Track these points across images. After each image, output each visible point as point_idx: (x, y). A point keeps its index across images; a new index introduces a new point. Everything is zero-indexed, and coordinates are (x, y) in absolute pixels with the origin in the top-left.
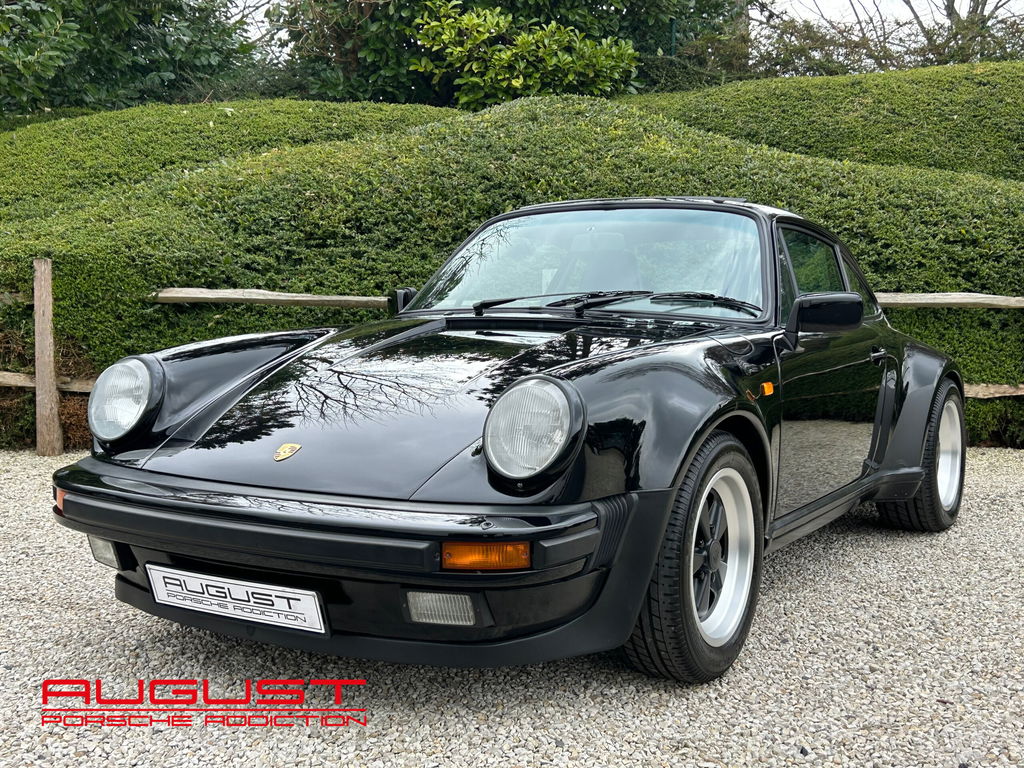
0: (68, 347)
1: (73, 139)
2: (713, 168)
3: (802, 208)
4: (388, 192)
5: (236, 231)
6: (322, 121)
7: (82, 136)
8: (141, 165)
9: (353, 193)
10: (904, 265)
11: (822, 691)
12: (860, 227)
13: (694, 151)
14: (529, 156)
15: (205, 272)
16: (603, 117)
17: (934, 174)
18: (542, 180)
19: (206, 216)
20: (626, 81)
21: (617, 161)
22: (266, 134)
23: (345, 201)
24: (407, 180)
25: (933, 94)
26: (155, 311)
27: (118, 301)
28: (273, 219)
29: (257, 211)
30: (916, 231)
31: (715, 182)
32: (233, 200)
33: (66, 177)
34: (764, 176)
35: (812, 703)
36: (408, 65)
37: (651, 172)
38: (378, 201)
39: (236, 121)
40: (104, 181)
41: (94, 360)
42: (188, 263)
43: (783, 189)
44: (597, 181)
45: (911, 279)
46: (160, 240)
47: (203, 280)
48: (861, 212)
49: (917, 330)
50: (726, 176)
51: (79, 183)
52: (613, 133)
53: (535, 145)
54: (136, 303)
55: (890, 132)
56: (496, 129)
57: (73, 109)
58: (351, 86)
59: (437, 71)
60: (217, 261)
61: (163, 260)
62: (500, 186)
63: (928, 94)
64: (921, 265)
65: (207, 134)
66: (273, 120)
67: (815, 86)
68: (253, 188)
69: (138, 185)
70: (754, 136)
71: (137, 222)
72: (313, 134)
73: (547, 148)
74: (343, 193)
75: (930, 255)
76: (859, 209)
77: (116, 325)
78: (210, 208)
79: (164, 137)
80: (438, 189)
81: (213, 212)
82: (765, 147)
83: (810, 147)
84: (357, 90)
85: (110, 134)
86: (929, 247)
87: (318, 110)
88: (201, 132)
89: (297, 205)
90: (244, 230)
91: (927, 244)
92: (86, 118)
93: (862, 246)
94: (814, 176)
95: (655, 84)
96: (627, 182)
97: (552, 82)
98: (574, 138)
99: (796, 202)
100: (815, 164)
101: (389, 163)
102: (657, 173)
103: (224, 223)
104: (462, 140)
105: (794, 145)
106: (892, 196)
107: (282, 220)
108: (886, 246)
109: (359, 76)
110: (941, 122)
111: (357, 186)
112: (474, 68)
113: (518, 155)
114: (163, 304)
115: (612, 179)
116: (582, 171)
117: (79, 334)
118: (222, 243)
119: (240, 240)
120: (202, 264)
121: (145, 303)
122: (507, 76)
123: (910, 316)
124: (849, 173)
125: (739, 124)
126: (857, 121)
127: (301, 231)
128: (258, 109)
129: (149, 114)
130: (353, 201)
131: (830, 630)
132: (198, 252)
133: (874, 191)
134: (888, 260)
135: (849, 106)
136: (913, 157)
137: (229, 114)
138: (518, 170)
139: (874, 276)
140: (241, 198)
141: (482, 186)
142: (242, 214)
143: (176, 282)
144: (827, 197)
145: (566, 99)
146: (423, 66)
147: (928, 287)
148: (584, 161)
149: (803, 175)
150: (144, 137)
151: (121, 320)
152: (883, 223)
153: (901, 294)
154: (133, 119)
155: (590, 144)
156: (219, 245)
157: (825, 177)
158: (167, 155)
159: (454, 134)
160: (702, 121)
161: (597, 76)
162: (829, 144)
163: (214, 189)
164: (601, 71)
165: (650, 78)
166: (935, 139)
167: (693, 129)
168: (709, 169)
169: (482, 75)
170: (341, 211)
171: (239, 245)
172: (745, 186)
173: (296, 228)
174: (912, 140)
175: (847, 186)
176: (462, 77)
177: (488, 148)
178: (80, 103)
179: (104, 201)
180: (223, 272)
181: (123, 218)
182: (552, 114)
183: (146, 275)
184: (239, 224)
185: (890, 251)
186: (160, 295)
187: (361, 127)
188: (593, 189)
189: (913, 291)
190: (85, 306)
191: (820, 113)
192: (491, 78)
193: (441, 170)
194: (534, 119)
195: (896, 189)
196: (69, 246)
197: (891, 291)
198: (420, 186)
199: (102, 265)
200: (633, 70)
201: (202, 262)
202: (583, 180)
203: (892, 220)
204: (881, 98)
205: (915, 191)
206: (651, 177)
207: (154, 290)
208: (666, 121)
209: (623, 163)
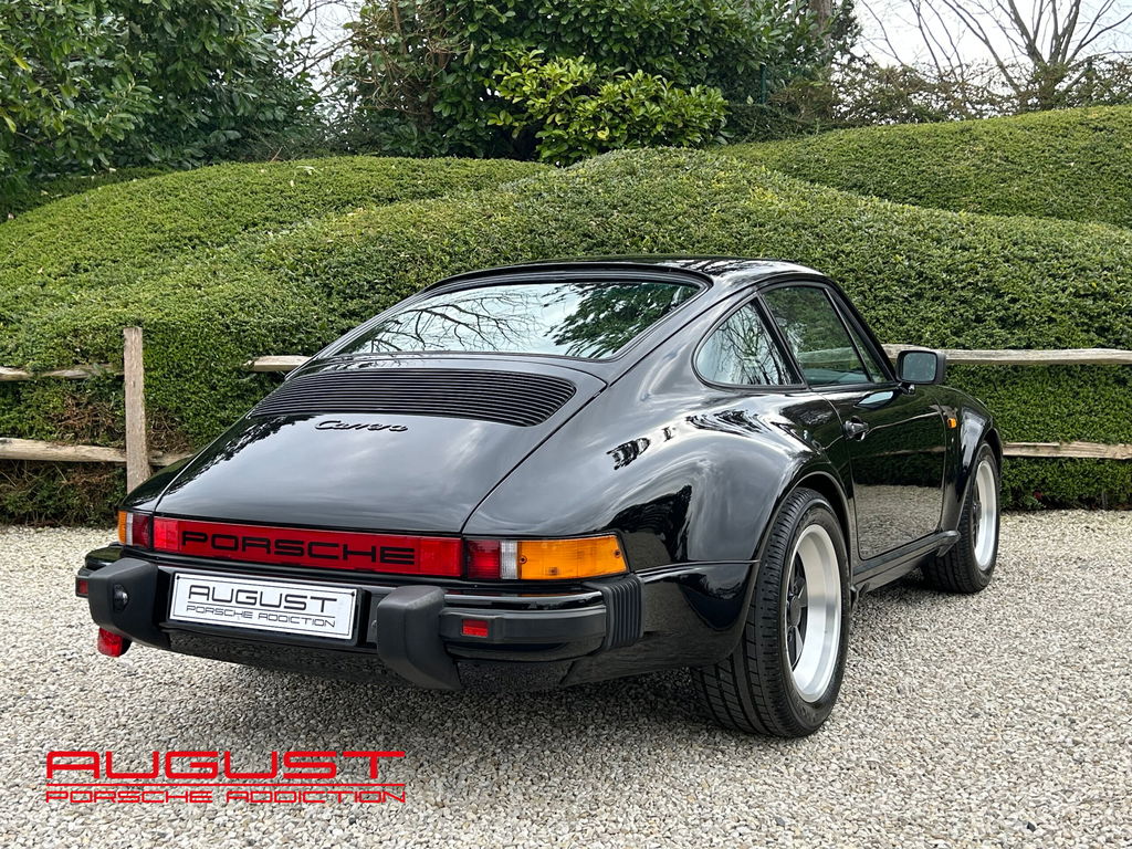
0: (160, 419)
1: (150, 201)
2: (825, 221)
3: (923, 262)
4: (486, 252)
5: (329, 295)
6: (406, 179)
7: (158, 198)
8: (222, 227)
9: (449, 254)
10: (1034, 320)
11: (1030, 765)
12: (984, 281)
13: (803, 203)
14: (631, 212)
15: (300, 339)
16: (703, 171)
17: (1055, 224)
18: (647, 237)
19: (298, 280)
20: (715, 131)
21: (723, 215)
22: (350, 193)
23: (442, 262)
24: (505, 239)
25: (1047, 140)
26: (251, 381)
27: (212, 370)
28: (368, 282)
29: (351, 274)
30: (1045, 283)
31: (829, 236)
32: (325, 263)
33: (145, 241)
34: (880, 230)
35: (1024, 778)
36: (487, 119)
37: (760, 226)
38: (476, 261)
39: (317, 180)
40: (185, 245)
41: (187, 432)
42: (284, 330)
43: (901, 242)
44: (705, 237)
45: (1041, 335)
46: (254, 306)
47: (300, 348)
48: (986, 266)
49: (1050, 388)
50: (840, 230)
51: (159, 247)
52: (716, 186)
53: (637, 200)
54: (231, 372)
55: (1004, 181)
56: (593, 184)
57: (139, 169)
58: (426, 140)
59: (517, 124)
60: (312, 328)
61: (259, 327)
62: (603, 243)
63: (1041, 141)
64: (1051, 320)
65: (289, 194)
66: (355, 178)
67: (922, 134)
68: (345, 250)
69: (221, 249)
70: (861, 187)
71: (228, 289)
72: (399, 193)
73: (649, 203)
74: (438, 254)
75: (1060, 309)
76: (983, 262)
77: (211, 395)
78: (301, 271)
79: (244, 197)
80: (537, 248)
81: (304, 275)
82: (876, 199)
83: (921, 198)
84: (432, 144)
85: (187, 195)
86: (1059, 300)
87: (401, 167)
88: (282, 192)
89: (392, 267)
90: (338, 294)
91: (1057, 298)
92: (160, 179)
93: (988, 301)
94: (932, 228)
95: (746, 133)
96: (736, 238)
97: (639, 133)
98: (677, 193)
99: (916, 256)
100: (931, 215)
101: (484, 221)
102: (768, 227)
103: (317, 287)
104: (559, 196)
105: (903, 196)
106: (1016, 248)
107: (377, 283)
108: (1014, 301)
109: (433, 130)
110: (1057, 169)
111: (452, 246)
112: (557, 120)
113: (619, 211)
114: (259, 373)
115: (719, 235)
116: (688, 227)
117: (172, 406)
118: (316, 308)
119: (336, 305)
120: (297, 330)
121: (241, 372)
122: (592, 128)
123: (1042, 373)
124: (968, 225)
125: (844, 175)
126: (969, 170)
127: (397, 294)
128: (339, 167)
129: (224, 173)
130: (450, 263)
131: (1021, 703)
132: (293, 318)
133: (996, 244)
134: (1016, 315)
135: (960, 155)
136: (1030, 207)
137: (310, 173)
138: (621, 227)
139: (1003, 332)
140: (334, 261)
141: (584, 245)
142: (334, 277)
143: (272, 349)
144: (948, 250)
145: (662, 152)
146: (502, 119)
147: (1059, 344)
148: (689, 217)
149: (921, 228)
150: (224, 197)
151: (215, 390)
152: (1009, 277)
153: (1033, 351)
154: (210, 179)
155: (695, 198)
156: (314, 311)
157: (943, 229)
158: (249, 216)
159: (550, 191)
160: (804, 172)
161: (686, 126)
162: (942, 194)
163: (304, 252)
164: (690, 121)
165: (739, 128)
166: (1052, 188)
167: (797, 181)
168: (821, 222)
169: (566, 127)
170: (438, 272)
171: (334, 310)
172: (861, 240)
173: (392, 291)
174: (1028, 189)
175: (968, 238)
176: (544, 130)
177: (587, 204)
178: (145, 162)
179: (188, 267)
180: (319, 339)
181: (212, 283)
182: (650, 168)
183: (241, 343)
184: (333, 288)
185: (1018, 306)
186: (256, 363)
187: (448, 185)
188: (702, 245)
189: (1044, 348)
190: (178, 376)
191: (929, 162)
192: (575, 130)
193: (540, 228)
194: (633, 173)
195: (1020, 241)
196: (160, 315)
197: (1020, 348)
198: (519, 245)
199: (195, 333)
200: (723, 119)
201: (297, 328)
202: (690, 236)
203: (1018, 273)
204: (993, 145)
205: (1040, 243)
206: (761, 232)
207: (249, 358)
208: (769, 173)
209: (730, 217)
